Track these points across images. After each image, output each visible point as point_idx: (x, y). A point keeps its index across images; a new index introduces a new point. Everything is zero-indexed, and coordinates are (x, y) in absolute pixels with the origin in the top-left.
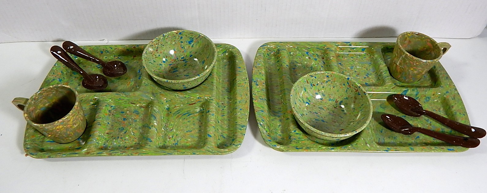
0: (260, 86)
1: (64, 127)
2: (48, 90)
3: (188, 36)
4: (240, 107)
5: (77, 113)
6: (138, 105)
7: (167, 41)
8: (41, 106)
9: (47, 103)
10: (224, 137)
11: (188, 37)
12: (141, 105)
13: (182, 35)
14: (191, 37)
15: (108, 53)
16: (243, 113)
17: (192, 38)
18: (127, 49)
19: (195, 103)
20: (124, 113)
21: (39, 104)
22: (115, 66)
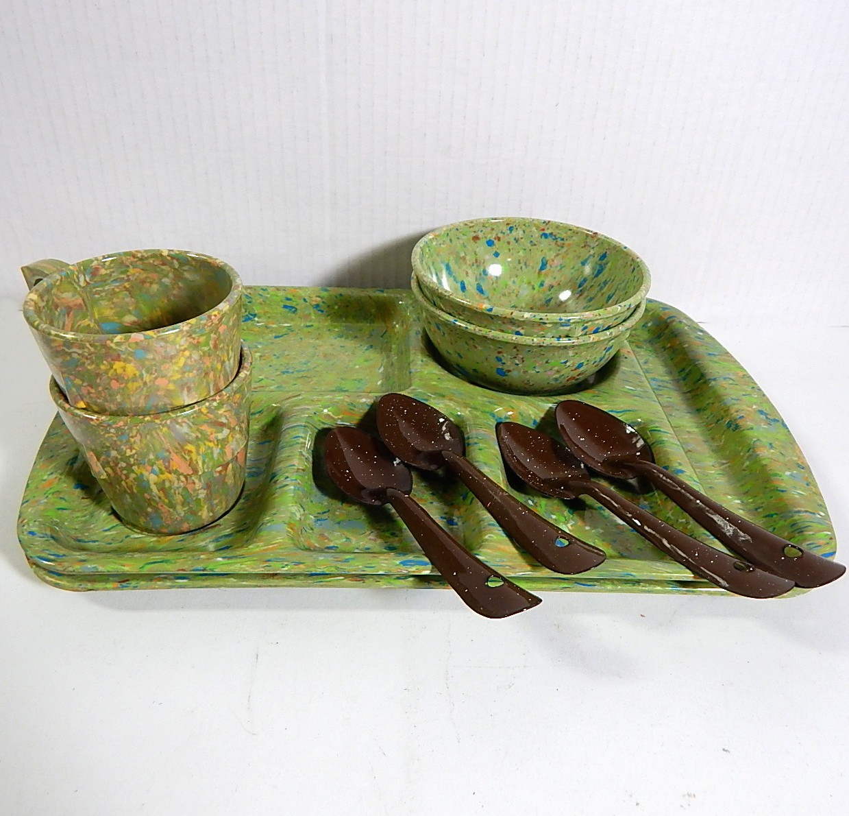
1: (141, 376)
8: (108, 313)
9: (129, 312)
21: (102, 302)
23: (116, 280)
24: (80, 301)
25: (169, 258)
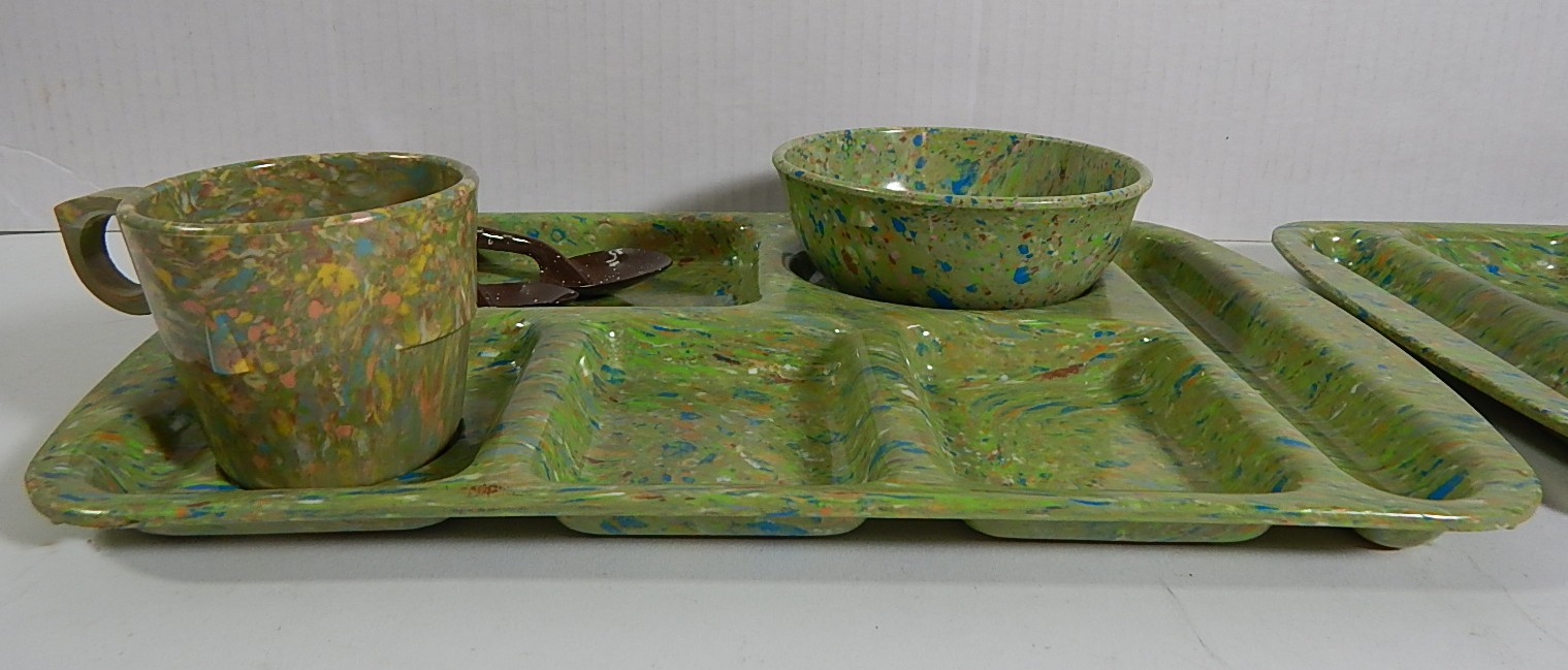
3: (952, 155)
6: (753, 371)
7: (857, 169)
11: (952, 160)
12: (772, 370)
13: (925, 147)
14: (965, 156)
15: (560, 243)
17: (972, 161)
18: (654, 225)
19: (1075, 369)
20: (679, 398)
23: (234, 207)
25: (322, 166)
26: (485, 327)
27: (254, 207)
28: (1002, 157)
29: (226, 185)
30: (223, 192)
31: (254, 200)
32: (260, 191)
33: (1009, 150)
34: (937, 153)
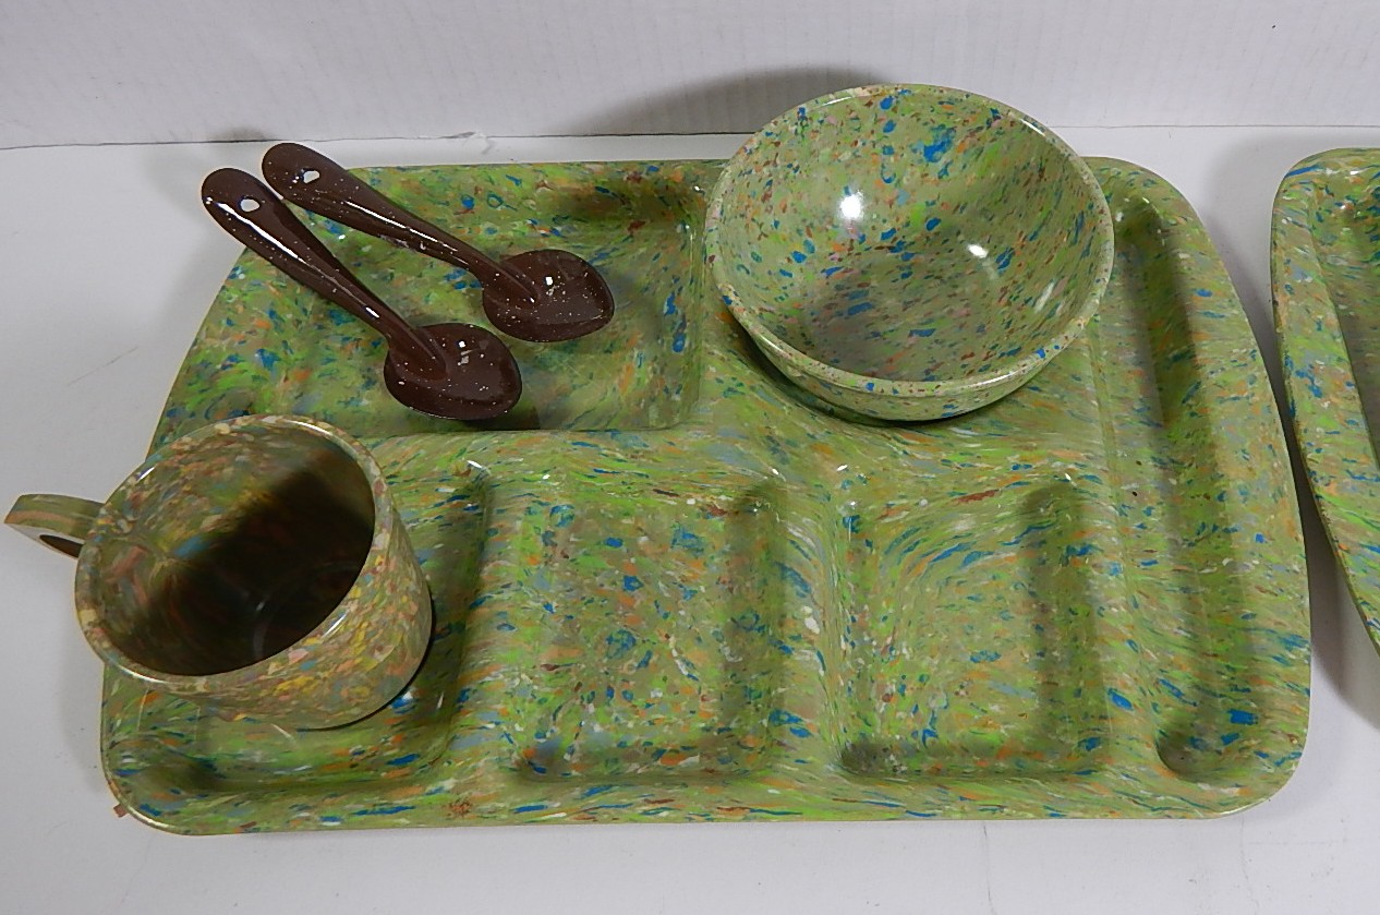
0: (1335, 400)
1: (317, 678)
2: (208, 447)
3: (924, 118)
4: (1254, 524)
5: (388, 593)
6: (691, 502)
7: (814, 147)
8: (178, 534)
9: (206, 514)
10: (1179, 694)
11: (926, 124)
12: (708, 500)
13: (894, 110)
14: (940, 121)
15: (499, 209)
16: (1275, 559)
17: (947, 127)
18: (597, 188)
19: (991, 494)
20: (624, 549)
21: (165, 529)
22: (549, 281)
23: (168, 492)
24: (137, 550)
26: (436, 469)
27: (186, 482)
28: (981, 128)
29: (151, 484)
30: (152, 490)
31: (183, 478)
32: (184, 470)
33: (989, 124)
34: (908, 116)
